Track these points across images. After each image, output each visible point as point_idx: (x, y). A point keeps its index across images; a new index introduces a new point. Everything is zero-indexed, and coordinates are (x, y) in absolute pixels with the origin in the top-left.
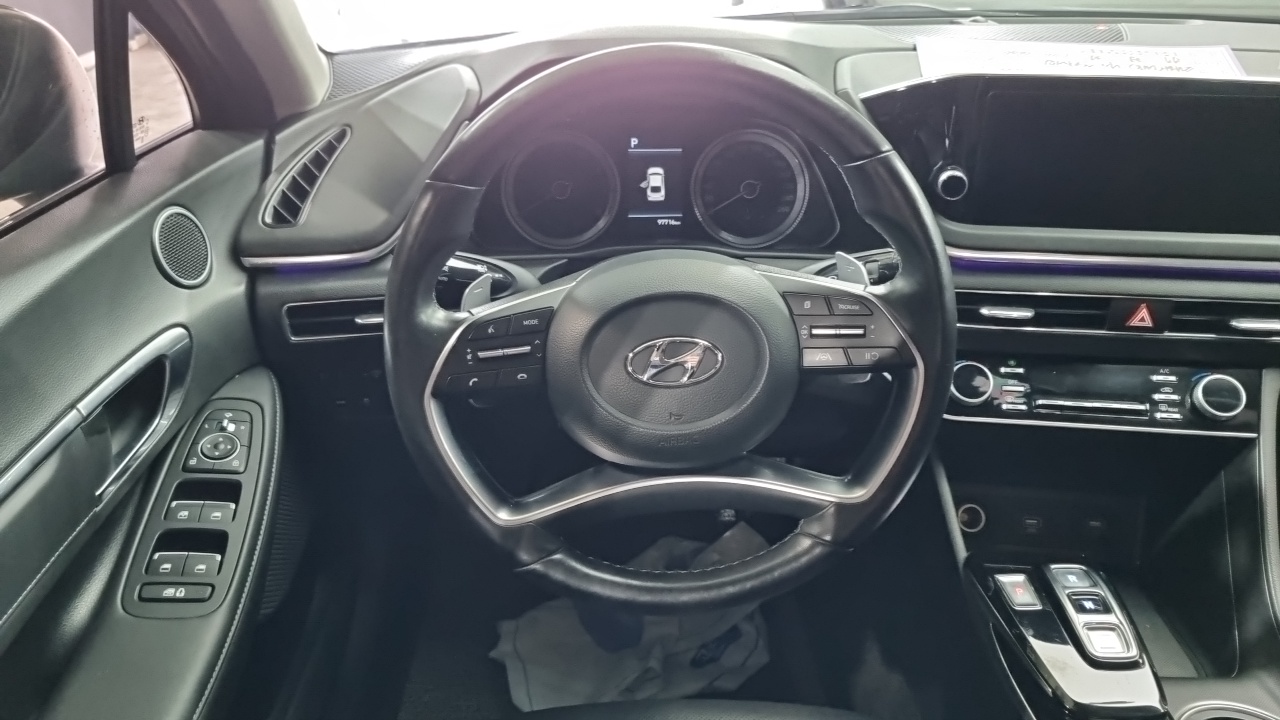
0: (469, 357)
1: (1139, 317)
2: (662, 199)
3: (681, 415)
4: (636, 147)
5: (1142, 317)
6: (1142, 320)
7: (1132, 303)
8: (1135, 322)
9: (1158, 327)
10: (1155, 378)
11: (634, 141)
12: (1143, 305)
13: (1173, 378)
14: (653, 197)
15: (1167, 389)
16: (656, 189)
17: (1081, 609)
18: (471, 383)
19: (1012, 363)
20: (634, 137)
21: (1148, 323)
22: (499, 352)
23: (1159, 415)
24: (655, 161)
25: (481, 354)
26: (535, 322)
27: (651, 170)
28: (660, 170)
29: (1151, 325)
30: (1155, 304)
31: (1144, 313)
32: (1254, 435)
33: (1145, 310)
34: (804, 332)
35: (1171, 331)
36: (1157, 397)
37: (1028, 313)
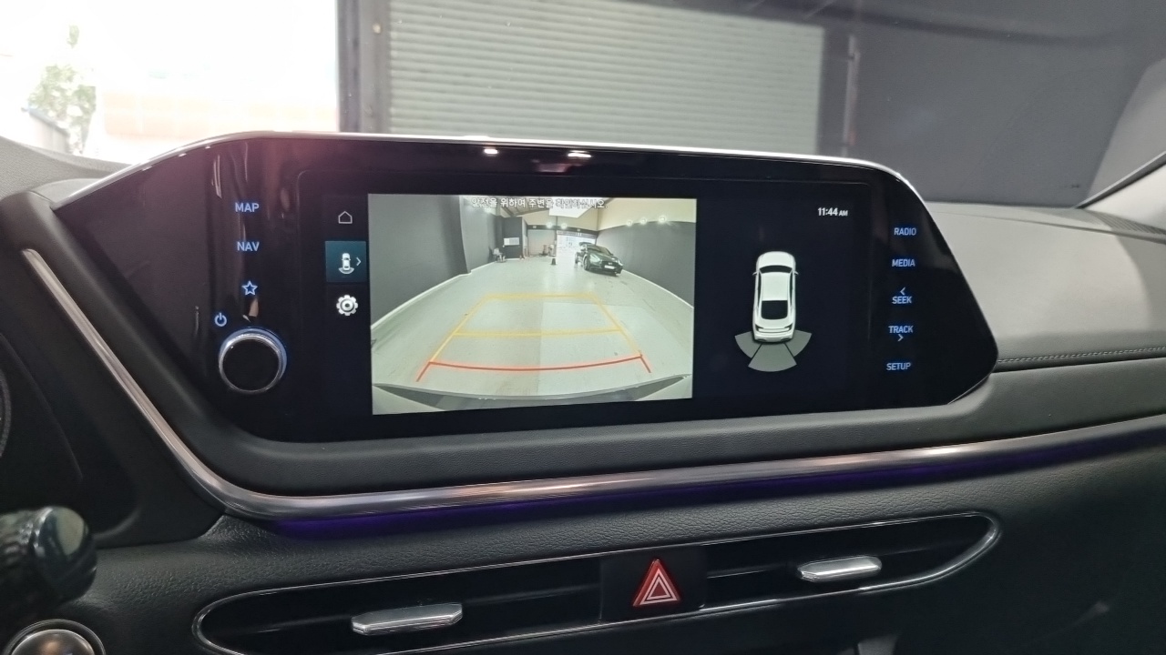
1: (652, 587)
5: (658, 587)
6: (659, 591)
7: (633, 563)
8: (648, 598)
9: (688, 600)
12: (656, 562)
21: (670, 596)
29: (674, 599)
30: (673, 555)
31: (659, 577)
33: (659, 572)
35: (710, 603)
37: (448, 615)
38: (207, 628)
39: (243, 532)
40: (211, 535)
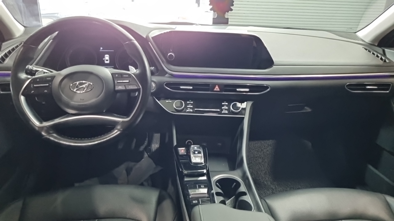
0: (32, 86)
2: (109, 63)
3: (83, 100)
4: (102, 50)
5: (217, 88)
7: (214, 85)
8: (215, 90)
9: (221, 91)
10: (223, 104)
11: (101, 48)
12: (217, 85)
13: (227, 104)
14: (106, 62)
15: (225, 106)
16: (107, 60)
17: (194, 153)
18: (32, 92)
19: (190, 101)
20: (101, 47)
21: (218, 90)
22: (40, 85)
23: (223, 112)
24: (107, 53)
25: (35, 85)
26: (50, 79)
27: (106, 55)
28: (108, 56)
30: (220, 85)
31: (217, 87)
32: (244, 116)
34: (116, 82)
35: (224, 92)
36: (223, 108)
37: (191, 88)
38: (166, 85)
39: (170, 76)
40: (166, 75)
